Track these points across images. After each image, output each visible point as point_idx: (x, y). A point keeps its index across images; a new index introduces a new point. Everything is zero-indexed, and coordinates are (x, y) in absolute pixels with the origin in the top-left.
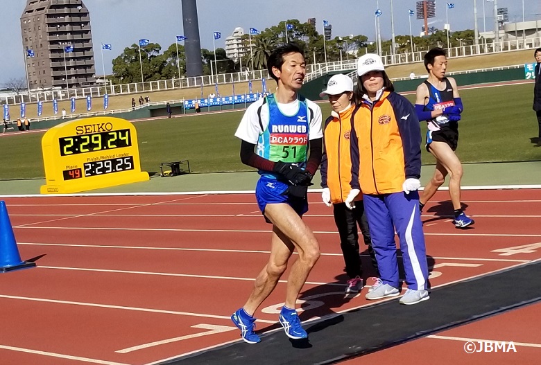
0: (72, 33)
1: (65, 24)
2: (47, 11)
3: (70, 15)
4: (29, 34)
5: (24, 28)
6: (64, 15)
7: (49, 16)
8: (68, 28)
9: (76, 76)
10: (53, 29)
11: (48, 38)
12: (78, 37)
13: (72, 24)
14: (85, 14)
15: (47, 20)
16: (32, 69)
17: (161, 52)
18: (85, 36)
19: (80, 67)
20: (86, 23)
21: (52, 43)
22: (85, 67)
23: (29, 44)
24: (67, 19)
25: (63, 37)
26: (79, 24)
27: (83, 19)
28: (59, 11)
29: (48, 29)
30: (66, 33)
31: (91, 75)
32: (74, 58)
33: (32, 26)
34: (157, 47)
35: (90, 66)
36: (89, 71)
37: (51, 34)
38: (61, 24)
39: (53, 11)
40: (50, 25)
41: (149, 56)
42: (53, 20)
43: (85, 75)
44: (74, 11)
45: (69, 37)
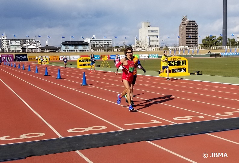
0: (193, 31)
1: (191, 29)
2: (186, 25)
3: (193, 26)
4: (181, 31)
5: (180, 29)
6: (191, 26)
7: (187, 26)
8: (192, 30)
9: (193, 44)
10: (188, 30)
11: (186, 33)
12: (194, 33)
13: (193, 29)
14: (197, 26)
15: (186, 28)
16: (181, 41)
17: (216, 39)
18: (196, 33)
19: (194, 41)
20: (197, 29)
21: (187, 34)
22: (195, 41)
23: (181, 34)
24: (192, 28)
25: (190, 33)
26: (195, 29)
27: (196, 28)
28: (190, 25)
29: (186, 30)
30: (191, 31)
31: (197, 44)
32: (193, 39)
33: (182, 29)
34: (215, 37)
35: (197, 41)
36: (196, 42)
37: (187, 31)
38: (190, 29)
39: (188, 25)
40: (187, 29)
41: (213, 39)
42: (188, 28)
43: (195, 43)
44: (194, 25)
45: (192, 32)
